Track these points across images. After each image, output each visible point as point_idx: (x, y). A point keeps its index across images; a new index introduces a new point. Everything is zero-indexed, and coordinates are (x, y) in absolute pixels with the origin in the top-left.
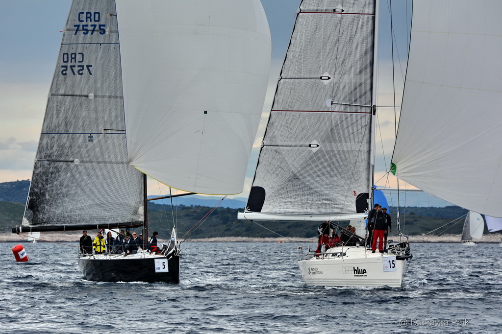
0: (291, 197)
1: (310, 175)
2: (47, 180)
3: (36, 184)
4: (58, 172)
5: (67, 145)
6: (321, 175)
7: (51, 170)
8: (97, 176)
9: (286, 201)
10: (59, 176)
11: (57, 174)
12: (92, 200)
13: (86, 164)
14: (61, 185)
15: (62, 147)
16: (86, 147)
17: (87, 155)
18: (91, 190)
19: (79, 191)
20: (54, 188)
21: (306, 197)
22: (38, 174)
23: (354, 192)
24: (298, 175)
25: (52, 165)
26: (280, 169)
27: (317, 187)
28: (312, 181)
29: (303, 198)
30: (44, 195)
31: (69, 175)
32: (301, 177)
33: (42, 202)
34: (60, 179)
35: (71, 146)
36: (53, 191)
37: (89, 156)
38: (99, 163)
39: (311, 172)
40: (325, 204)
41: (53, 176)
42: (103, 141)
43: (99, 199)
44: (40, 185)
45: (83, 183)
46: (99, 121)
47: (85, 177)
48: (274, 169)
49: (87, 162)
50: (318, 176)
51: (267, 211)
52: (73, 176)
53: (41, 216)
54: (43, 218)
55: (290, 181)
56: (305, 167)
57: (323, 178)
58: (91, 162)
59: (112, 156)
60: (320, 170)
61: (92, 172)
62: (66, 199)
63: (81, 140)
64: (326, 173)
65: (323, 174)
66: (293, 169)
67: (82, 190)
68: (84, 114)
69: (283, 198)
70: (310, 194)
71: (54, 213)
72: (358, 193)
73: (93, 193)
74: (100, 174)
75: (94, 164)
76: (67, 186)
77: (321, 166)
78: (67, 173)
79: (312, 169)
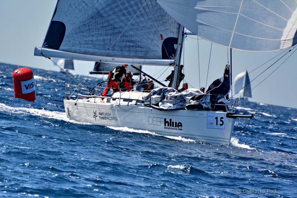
0: (93, 36)
1: (115, 13)
6: (126, 14)
9: (87, 39)
21: (109, 37)
23: (161, 35)
24: (102, 12)
26: (83, 4)
27: (121, 27)
28: (117, 20)
29: (106, 37)
32: (105, 15)
39: (116, 10)
40: (129, 46)
48: (77, 4)
50: (124, 15)
51: (66, 48)
55: (93, 17)
56: (110, 5)
57: (129, 17)
60: (126, 9)
64: (132, 12)
65: (129, 13)
66: (97, 5)
69: (84, 36)
70: (114, 34)
72: (165, 37)
77: (127, 5)
79: (117, 6)
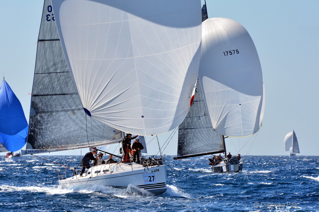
2: (184, 137)
3: (180, 139)
4: (188, 133)
5: (190, 122)
7: (185, 133)
8: (204, 134)
10: (189, 135)
11: (188, 134)
12: (203, 143)
13: (199, 129)
14: (190, 139)
15: (188, 123)
16: (198, 122)
17: (198, 125)
18: (202, 140)
19: (197, 140)
20: (187, 140)
22: (180, 135)
25: (185, 131)
30: (184, 143)
31: (192, 134)
33: (184, 146)
34: (189, 136)
35: (192, 123)
36: (187, 141)
37: (199, 126)
38: (204, 128)
41: (186, 135)
42: (204, 119)
43: (205, 143)
44: (182, 139)
45: (199, 137)
46: (202, 111)
47: (199, 135)
49: (199, 128)
52: (194, 134)
53: (184, 152)
54: (185, 152)
58: (201, 128)
59: (209, 125)
61: (201, 132)
62: (193, 144)
63: (195, 119)
67: (198, 140)
68: (196, 109)
71: (189, 150)
73: (203, 140)
74: (204, 133)
75: (202, 129)
76: (192, 139)
78: (192, 133)
